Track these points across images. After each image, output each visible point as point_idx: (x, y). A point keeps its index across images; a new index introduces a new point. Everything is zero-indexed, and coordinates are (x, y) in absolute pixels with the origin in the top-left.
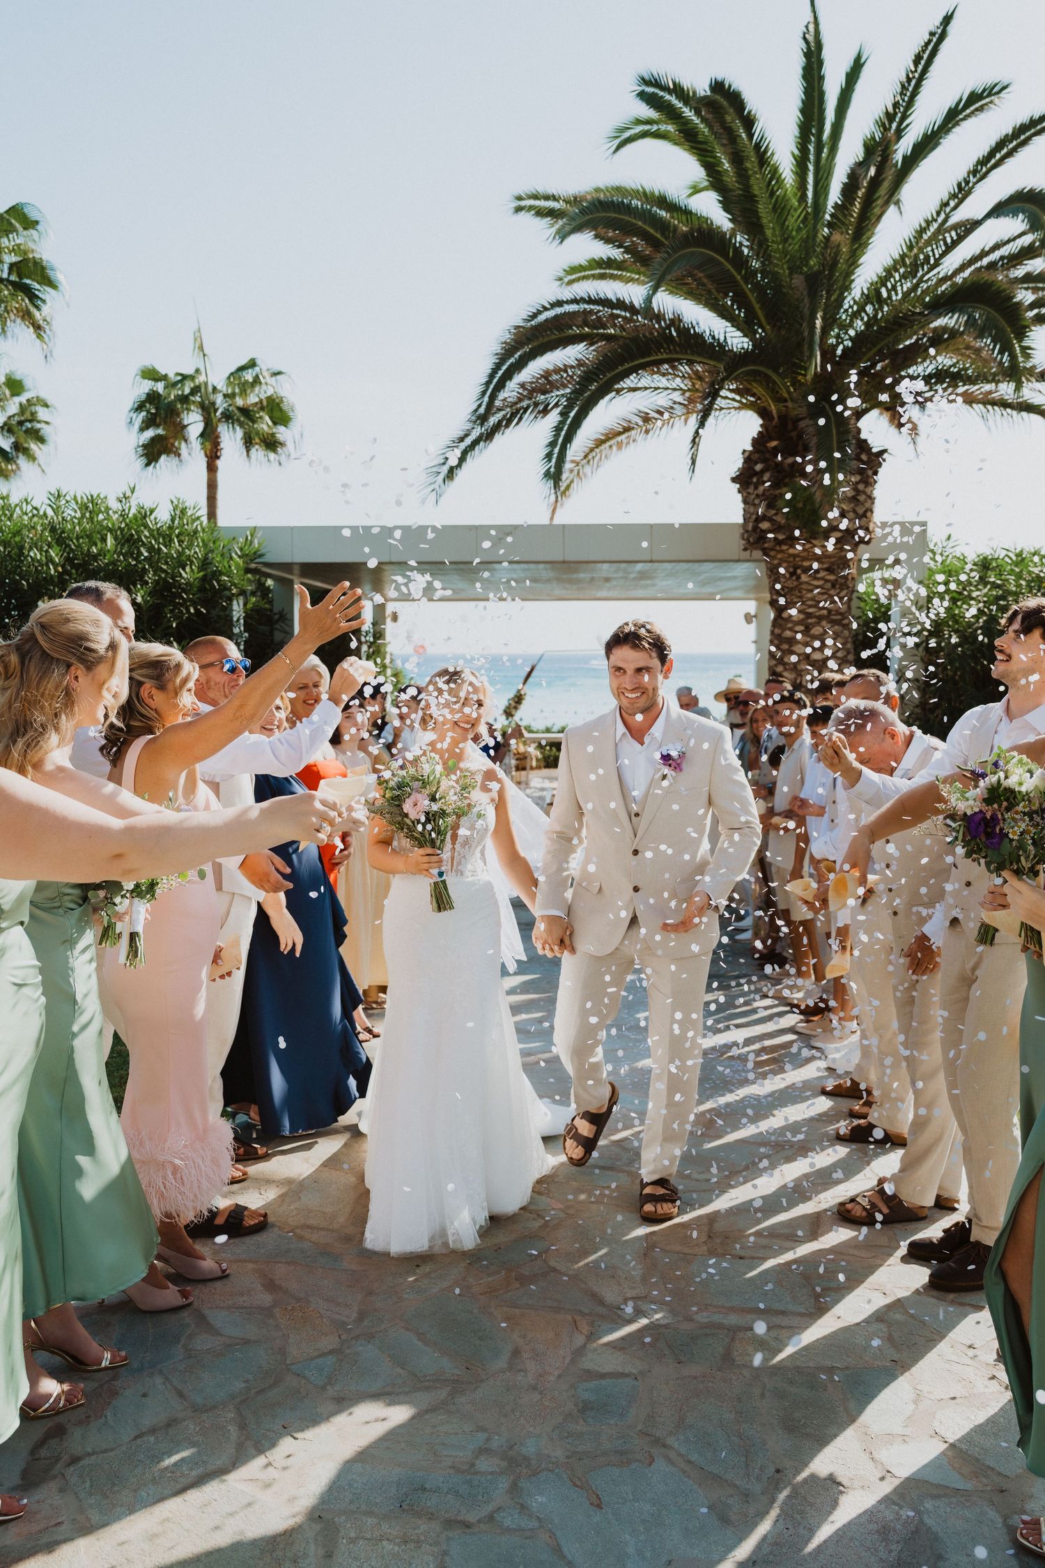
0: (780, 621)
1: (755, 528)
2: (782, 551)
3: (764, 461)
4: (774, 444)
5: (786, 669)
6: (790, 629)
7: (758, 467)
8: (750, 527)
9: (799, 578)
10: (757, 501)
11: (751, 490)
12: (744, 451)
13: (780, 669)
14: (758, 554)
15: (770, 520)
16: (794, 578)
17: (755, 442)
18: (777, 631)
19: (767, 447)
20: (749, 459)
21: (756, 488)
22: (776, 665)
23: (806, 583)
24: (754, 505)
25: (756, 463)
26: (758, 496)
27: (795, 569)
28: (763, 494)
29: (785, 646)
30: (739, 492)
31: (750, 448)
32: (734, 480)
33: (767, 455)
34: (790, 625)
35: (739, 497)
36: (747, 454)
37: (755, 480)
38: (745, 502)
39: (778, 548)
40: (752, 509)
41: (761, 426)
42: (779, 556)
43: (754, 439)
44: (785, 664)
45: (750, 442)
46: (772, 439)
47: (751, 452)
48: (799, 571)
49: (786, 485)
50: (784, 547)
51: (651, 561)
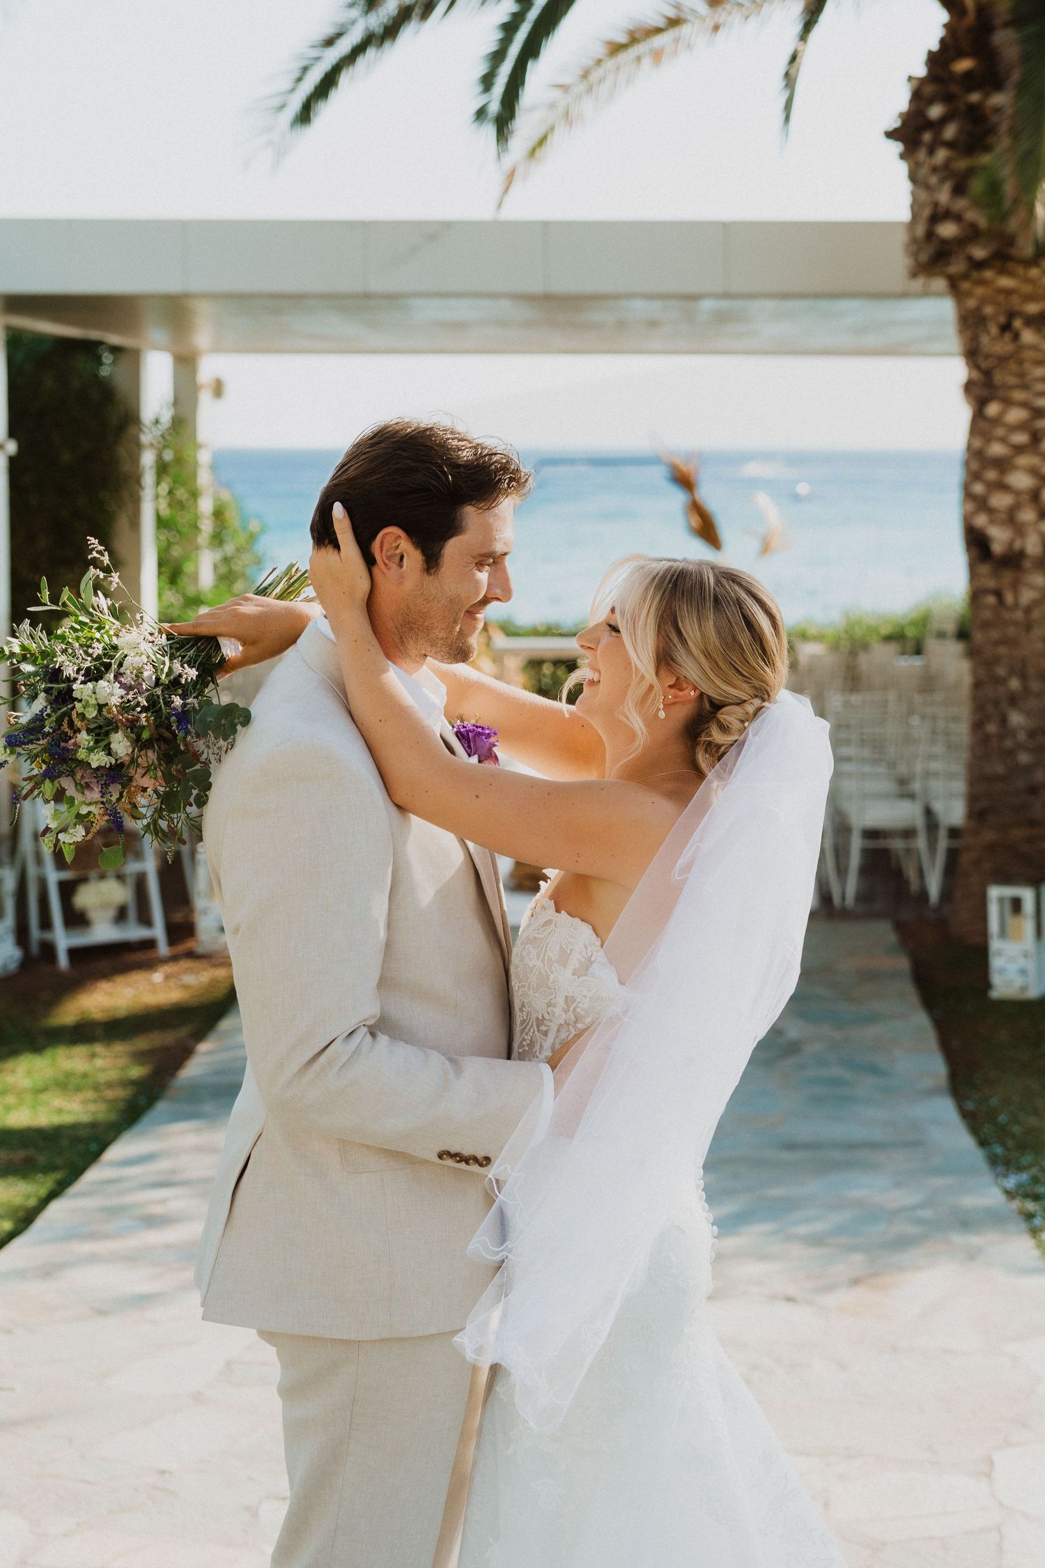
0: (982, 424)
1: (930, 235)
2: (982, 282)
3: (947, 98)
4: (964, 65)
5: (992, 522)
6: (1003, 440)
7: (935, 111)
8: (920, 230)
9: (1016, 336)
10: (933, 180)
11: (922, 154)
12: (910, 78)
13: (981, 520)
14: (940, 284)
15: (958, 218)
16: (1007, 336)
17: (934, 60)
18: (977, 443)
19: (950, 72)
20: (920, 96)
21: (931, 152)
22: (974, 513)
23: (1034, 348)
24: (927, 187)
25: (930, 102)
26: (935, 170)
27: (1012, 315)
28: (946, 165)
29: (991, 475)
30: (902, 156)
31: (921, 71)
32: (890, 135)
33: (954, 88)
34: (1000, 432)
35: (902, 168)
36: (914, 83)
37: (927, 137)
38: (913, 177)
39: (975, 274)
40: (923, 195)
41: (946, 26)
42: (980, 291)
43: (930, 52)
44: (990, 511)
45: (923, 57)
46: (961, 54)
47: (922, 81)
48: (1017, 323)
49: (987, 148)
50: (988, 274)
51: (727, 295)
